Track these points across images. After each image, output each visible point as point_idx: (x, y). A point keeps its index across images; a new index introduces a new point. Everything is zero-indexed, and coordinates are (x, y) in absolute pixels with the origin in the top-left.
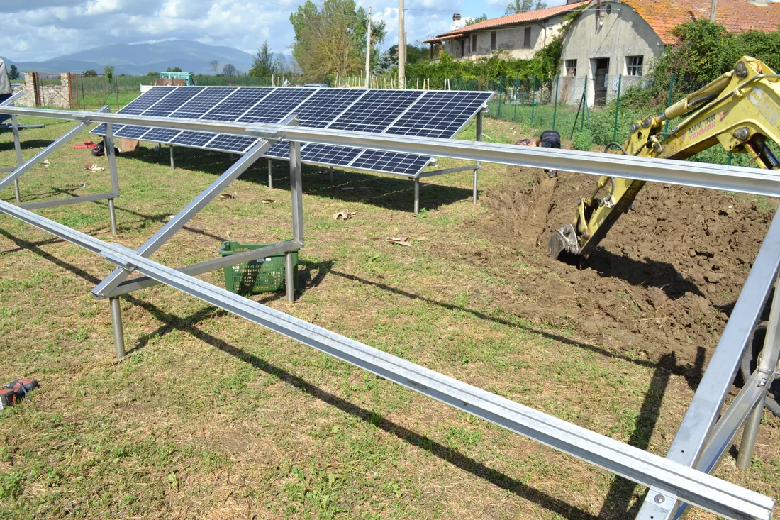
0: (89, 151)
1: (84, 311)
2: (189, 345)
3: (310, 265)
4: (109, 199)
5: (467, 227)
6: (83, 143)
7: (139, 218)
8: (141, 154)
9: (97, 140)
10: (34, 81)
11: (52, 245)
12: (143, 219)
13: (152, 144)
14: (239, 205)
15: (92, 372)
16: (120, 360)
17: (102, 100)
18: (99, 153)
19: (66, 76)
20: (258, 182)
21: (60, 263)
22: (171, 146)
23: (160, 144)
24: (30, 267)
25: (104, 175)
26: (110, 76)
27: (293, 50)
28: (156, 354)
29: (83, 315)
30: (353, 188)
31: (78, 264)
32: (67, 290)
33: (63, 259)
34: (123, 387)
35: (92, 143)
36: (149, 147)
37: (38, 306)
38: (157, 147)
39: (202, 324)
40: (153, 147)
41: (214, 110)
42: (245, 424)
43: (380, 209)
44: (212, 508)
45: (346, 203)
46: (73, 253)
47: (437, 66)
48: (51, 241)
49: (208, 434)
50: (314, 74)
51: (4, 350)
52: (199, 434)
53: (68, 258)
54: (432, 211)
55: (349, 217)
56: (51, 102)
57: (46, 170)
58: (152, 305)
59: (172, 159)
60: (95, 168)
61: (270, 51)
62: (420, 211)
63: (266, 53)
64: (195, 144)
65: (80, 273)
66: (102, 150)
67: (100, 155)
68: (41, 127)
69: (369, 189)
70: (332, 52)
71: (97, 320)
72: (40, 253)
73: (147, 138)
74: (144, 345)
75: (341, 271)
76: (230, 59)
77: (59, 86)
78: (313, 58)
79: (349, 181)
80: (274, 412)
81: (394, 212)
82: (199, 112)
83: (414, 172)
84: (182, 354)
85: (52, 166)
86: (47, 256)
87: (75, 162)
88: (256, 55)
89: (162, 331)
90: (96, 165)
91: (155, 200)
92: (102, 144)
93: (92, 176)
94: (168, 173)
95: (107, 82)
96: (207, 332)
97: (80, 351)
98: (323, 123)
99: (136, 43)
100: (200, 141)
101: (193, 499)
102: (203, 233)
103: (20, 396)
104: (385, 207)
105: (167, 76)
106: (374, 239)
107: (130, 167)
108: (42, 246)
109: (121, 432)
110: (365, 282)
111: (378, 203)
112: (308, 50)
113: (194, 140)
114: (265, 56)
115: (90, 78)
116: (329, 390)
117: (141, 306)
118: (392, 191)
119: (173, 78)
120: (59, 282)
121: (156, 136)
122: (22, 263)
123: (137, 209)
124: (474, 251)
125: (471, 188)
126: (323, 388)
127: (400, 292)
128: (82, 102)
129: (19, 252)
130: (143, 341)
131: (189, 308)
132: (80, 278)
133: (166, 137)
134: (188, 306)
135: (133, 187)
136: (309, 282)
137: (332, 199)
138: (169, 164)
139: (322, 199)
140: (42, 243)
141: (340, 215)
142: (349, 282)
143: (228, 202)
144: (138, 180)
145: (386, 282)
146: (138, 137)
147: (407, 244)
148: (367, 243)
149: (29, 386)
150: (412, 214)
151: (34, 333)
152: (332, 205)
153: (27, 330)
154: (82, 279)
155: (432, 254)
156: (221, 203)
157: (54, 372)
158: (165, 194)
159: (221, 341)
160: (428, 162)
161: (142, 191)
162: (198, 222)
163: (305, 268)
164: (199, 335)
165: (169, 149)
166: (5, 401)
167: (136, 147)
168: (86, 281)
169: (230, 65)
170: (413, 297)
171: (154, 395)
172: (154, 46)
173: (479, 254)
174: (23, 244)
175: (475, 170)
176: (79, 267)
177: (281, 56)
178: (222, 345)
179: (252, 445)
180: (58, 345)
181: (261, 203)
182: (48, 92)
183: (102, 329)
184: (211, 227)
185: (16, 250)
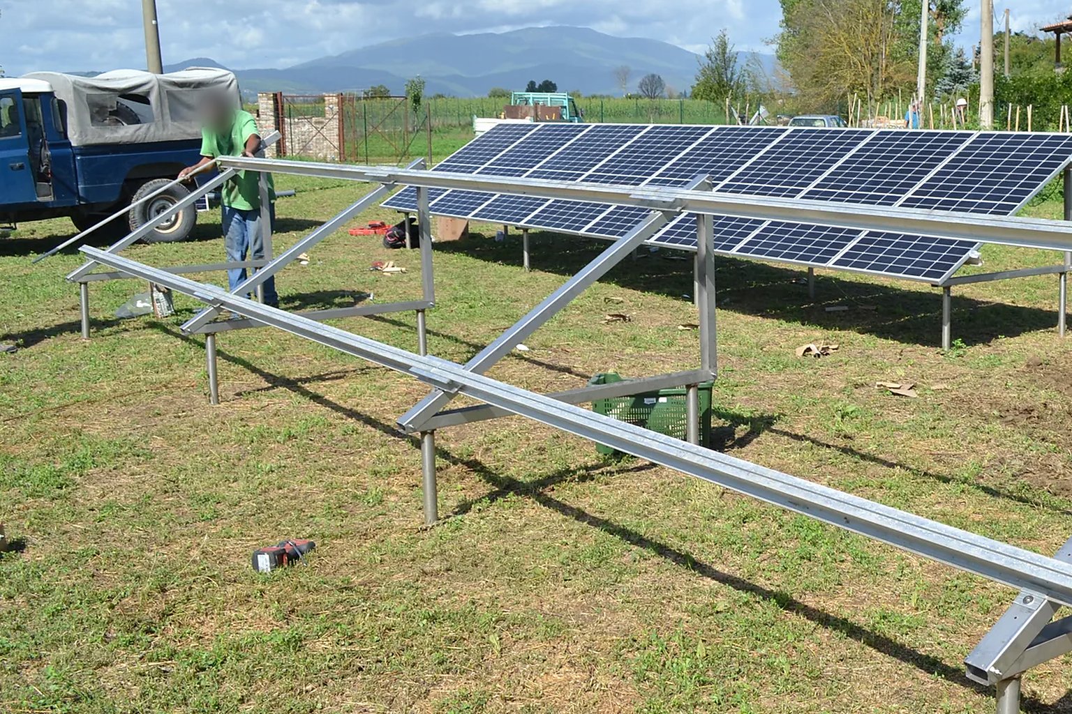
0: (379, 239)
1: (377, 469)
2: (531, 514)
3: (737, 420)
4: (418, 311)
5: (1031, 372)
6: (366, 225)
7: (464, 348)
8: (470, 245)
9: (393, 219)
10: (276, 109)
11: (324, 383)
12: (472, 349)
13: (491, 228)
14: (635, 331)
15: (391, 539)
16: (430, 526)
17: (399, 144)
18: (397, 243)
19: (335, 100)
20: (676, 296)
21: (336, 408)
22: (526, 230)
23: (506, 227)
24: (290, 412)
25: (405, 279)
26: (417, 100)
27: (775, 47)
28: (482, 522)
29: (375, 473)
30: (846, 308)
31: (366, 410)
32: (351, 442)
33: (341, 403)
34: (433, 555)
35: (383, 225)
36: (487, 234)
37: (308, 462)
38: (500, 234)
39: (553, 490)
40: (494, 234)
41: (604, 166)
42: (598, 598)
43: (885, 341)
44: (542, 674)
45: (825, 331)
46: (358, 394)
47: (1059, 80)
48: (321, 378)
49: (546, 607)
50: (819, 95)
51: (263, 512)
52: (534, 604)
53: (350, 401)
54: (979, 348)
55: (825, 352)
56: (304, 148)
57: (304, 269)
58: (480, 463)
59: (526, 254)
60: (389, 269)
61: (732, 49)
62: (951, 345)
63: (724, 53)
64: (568, 227)
65: (369, 421)
66: (402, 238)
67: (398, 247)
68: (290, 196)
69: (876, 310)
70: (855, 50)
71: (397, 480)
72: (305, 393)
73: (484, 216)
74: (465, 512)
75: (786, 430)
76: (655, 65)
77: (320, 119)
78: (817, 63)
79: (843, 297)
80: (641, 588)
81: (907, 347)
82: (577, 169)
83: (939, 275)
84: (519, 523)
85: (313, 262)
86: (316, 398)
87: (352, 257)
88: (704, 55)
89: (493, 497)
90: (391, 263)
91: (492, 321)
92: (401, 226)
93: (383, 280)
94: (517, 279)
95: (410, 110)
96: (560, 499)
97: (373, 516)
98: (792, 191)
99: (473, 33)
100: (575, 221)
101: (518, 665)
102: (570, 373)
103: (293, 557)
104: (894, 339)
105: (527, 100)
106: (857, 386)
107: (451, 268)
108: (307, 384)
109: (429, 599)
110: (820, 444)
111: (883, 333)
112: (807, 46)
113: (566, 220)
114: (722, 59)
115: (377, 103)
116: (727, 569)
117: (463, 464)
118: (917, 314)
119: (536, 104)
120: (338, 433)
121: (500, 212)
122: (277, 406)
123: (461, 334)
124: (1022, 406)
125: (1055, 308)
126: (718, 567)
127: (874, 459)
128: (362, 149)
129: (271, 391)
130: (464, 508)
131: (536, 471)
132: (369, 427)
133: (517, 214)
134: (535, 467)
135: (456, 299)
136: (730, 443)
137: (803, 325)
138: (521, 264)
139: (785, 325)
140: (307, 380)
141: (809, 350)
142: (796, 444)
143: (619, 327)
144: (464, 289)
145: (855, 444)
146: (467, 214)
147: (912, 394)
148: (842, 391)
149: (304, 548)
150: (939, 350)
151: (306, 493)
152: (800, 334)
153: (294, 490)
154: (373, 429)
155: (948, 408)
156: (606, 329)
157: (336, 537)
158: (510, 312)
159: (579, 509)
160: (964, 257)
161: (471, 307)
162: (564, 356)
163: (728, 423)
164: (548, 502)
165: (520, 237)
166: (273, 561)
167: (463, 234)
168: (378, 433)
169: (653, 76)
170: (892, 465)
171: (476, 565)
172: (505, 38)
173: (1028, 411)
174: (276, 381)
175: (1061, 274)
176: (368, 414)
177: (755, 57)
178: (580, 515)
179: (603, 618)
180: (339, 509)
181: (675, 329)
182: (299, 130)
183: (404, 491)
184: (584, 363)
185: (268, 389)
